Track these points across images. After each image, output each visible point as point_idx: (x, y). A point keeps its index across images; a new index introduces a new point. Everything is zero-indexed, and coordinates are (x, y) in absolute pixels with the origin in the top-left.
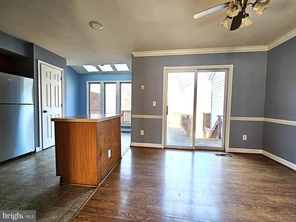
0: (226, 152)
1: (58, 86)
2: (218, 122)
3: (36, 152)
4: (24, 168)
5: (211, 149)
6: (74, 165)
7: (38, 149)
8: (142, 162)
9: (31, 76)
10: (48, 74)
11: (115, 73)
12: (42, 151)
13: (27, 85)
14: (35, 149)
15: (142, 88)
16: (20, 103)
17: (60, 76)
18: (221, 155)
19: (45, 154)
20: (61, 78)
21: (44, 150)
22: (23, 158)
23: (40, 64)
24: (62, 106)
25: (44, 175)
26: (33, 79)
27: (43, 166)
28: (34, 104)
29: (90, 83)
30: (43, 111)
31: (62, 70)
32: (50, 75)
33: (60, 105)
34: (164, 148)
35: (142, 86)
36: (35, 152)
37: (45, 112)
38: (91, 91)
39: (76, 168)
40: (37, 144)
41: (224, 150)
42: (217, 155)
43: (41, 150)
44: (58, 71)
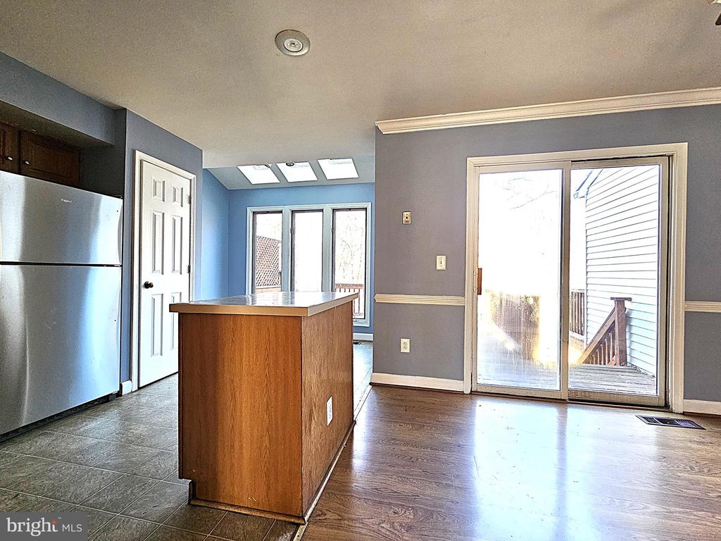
0: (672, 412)
1: (182, 218)
2: (615, 317)
3: (121, 395)
4: (91, 441)
5: (619, 401)
6: (232, 446)
7: (128, 387)
8: (419, 436)
9: (117, 192)
10: (160, 186)
11: (322, 184)
12: (137, 393)
13: (107, 216)
14: (121, 386)
15: (404, 219)
16: (88, 261)
17: (186, 193)
18: (664, 421)
19: (144, 400)
20: (190, 198)
21: (142, 390)
22: (88, 412)
23: (141, 161)
24: (189, 271)
25: (144, 468)
26: (123, 199)
27: (140, 440)
28: (122, 266)
29: (254, 213)
30: (143, 283)
31: (192, 176)
32: (162, 190)
33: (185, 269)
34: (472, 393)
35: (405, 213)
36: (119, 394)
37: (148, 285)
38: (258, 233)
39: (236, 456)
40: (125, 372)
41: (663, 405)
42: (650, 421)
43: (135, 388)
44: (182, 181)
